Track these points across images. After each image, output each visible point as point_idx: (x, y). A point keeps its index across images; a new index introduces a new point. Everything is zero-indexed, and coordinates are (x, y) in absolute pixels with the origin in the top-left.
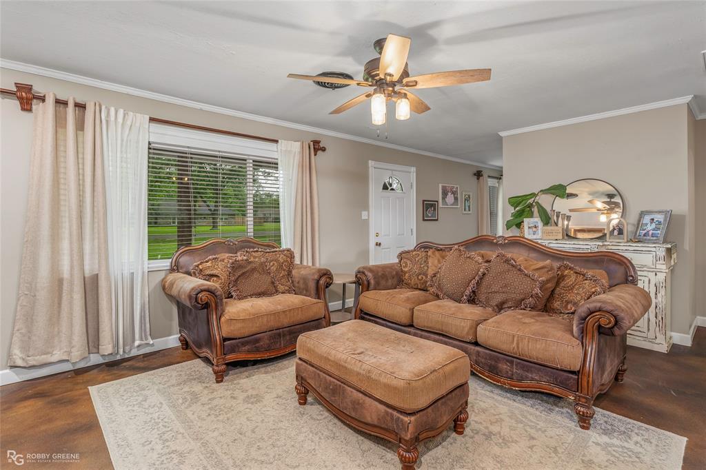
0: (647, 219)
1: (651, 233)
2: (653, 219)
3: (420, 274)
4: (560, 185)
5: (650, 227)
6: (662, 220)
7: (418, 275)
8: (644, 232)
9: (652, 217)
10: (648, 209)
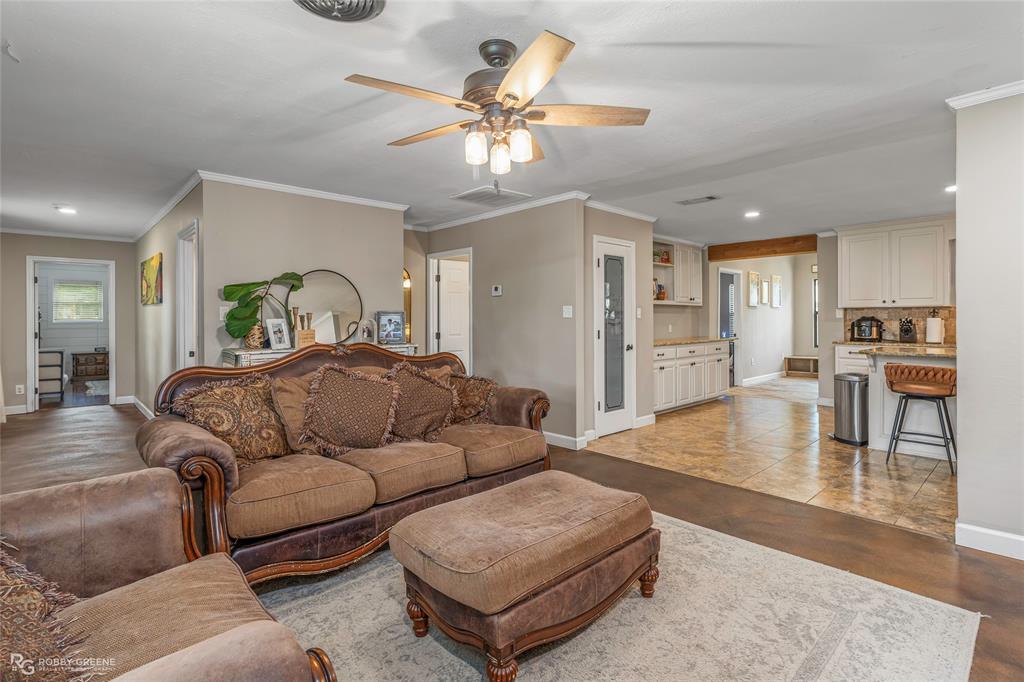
0: (384, 320)
1: (392, 333)
2: (390, 320)
3: (262, 428)
4: (294, 274)
5: (390, 328)
6: (399, 321)
7: (258, 432)
8: (385, 333)
9: (389, 317)
10: (383, 310)
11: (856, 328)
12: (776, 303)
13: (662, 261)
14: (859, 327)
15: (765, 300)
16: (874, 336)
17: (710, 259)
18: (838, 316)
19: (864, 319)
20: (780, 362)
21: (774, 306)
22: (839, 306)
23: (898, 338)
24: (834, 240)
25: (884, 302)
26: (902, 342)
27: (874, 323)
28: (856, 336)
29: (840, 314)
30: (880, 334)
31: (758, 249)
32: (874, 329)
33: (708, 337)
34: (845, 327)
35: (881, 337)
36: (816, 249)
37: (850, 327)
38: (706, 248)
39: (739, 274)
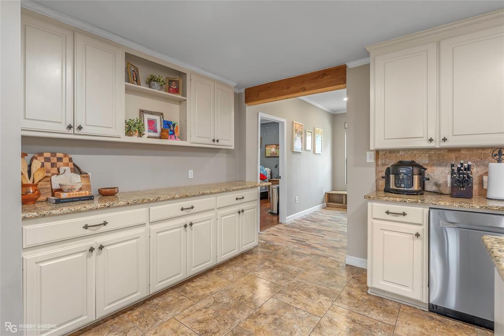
11: (392, 177)
12: (318, 150)
13: (169, 92)
14: (397, 174)
15: (309, 147)
16: (416, 187)
17: (247, 102)
18: (368, 161)
19: (401, 164)
20: (321, 197)
21: (317, 152)
22: (372, 148)
23: (448, 191)
24: (366, 69)
25: (431, 140)
26: (452, 195)
27: (416, 170)
28: (392, 186)
29: (370, 158)
30: (422, 184)
31: (288, 88)
32: (416, 178)
33: (244, 181)
34: (377, 173)
35: (423, 188)
36: (345, 82)
37: (384, 174)
38: (243, 91)
39: (283, 123)
